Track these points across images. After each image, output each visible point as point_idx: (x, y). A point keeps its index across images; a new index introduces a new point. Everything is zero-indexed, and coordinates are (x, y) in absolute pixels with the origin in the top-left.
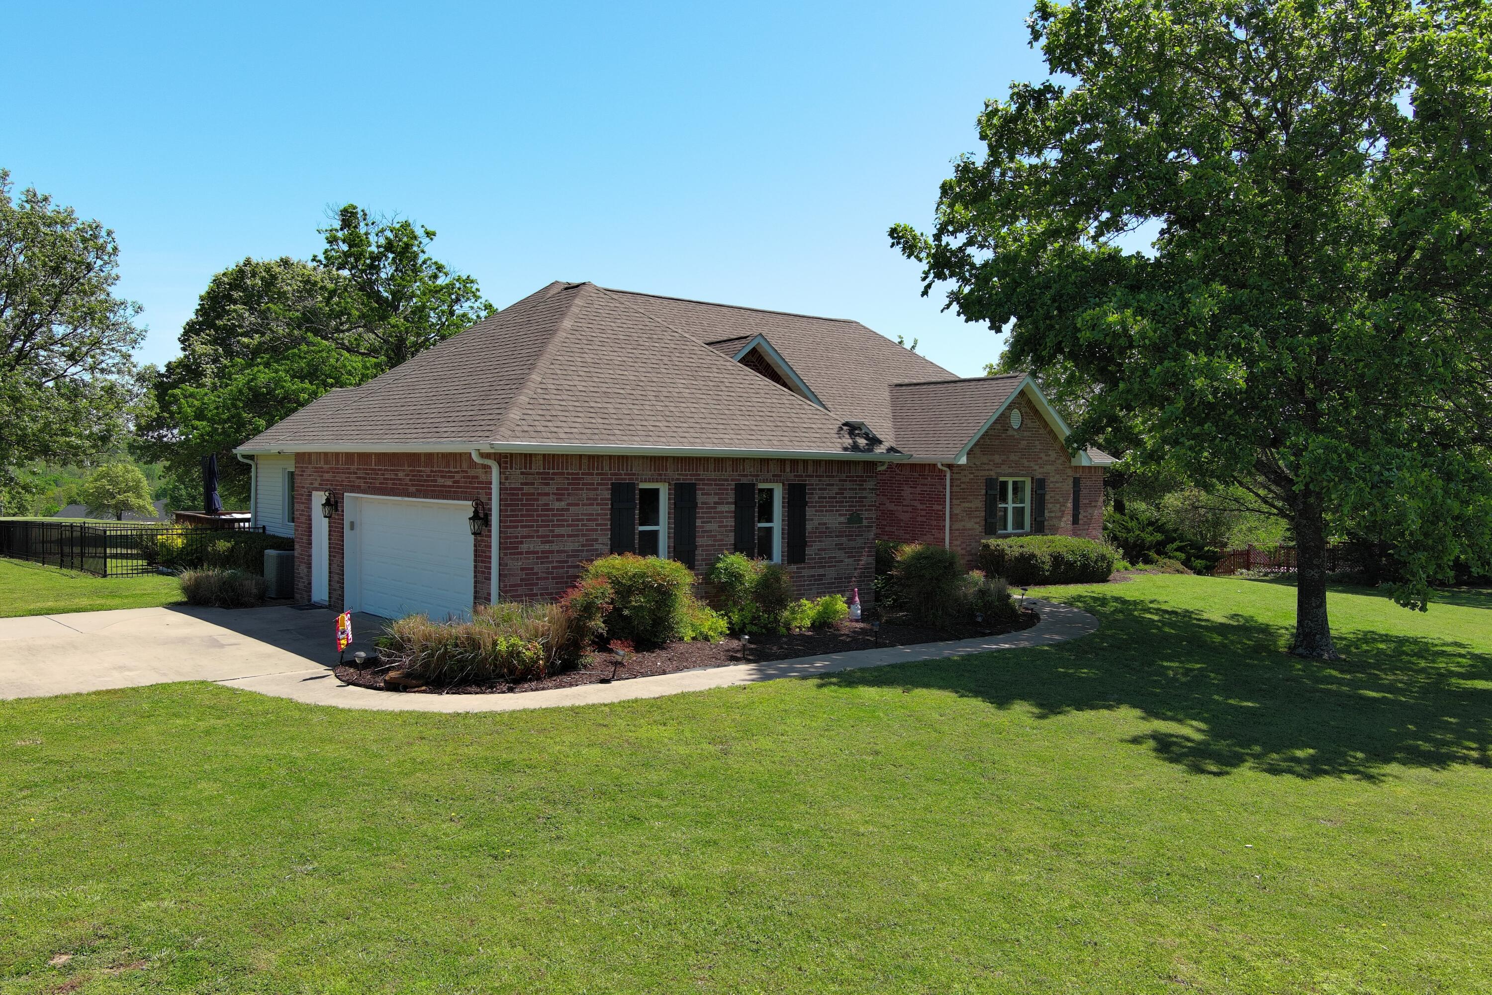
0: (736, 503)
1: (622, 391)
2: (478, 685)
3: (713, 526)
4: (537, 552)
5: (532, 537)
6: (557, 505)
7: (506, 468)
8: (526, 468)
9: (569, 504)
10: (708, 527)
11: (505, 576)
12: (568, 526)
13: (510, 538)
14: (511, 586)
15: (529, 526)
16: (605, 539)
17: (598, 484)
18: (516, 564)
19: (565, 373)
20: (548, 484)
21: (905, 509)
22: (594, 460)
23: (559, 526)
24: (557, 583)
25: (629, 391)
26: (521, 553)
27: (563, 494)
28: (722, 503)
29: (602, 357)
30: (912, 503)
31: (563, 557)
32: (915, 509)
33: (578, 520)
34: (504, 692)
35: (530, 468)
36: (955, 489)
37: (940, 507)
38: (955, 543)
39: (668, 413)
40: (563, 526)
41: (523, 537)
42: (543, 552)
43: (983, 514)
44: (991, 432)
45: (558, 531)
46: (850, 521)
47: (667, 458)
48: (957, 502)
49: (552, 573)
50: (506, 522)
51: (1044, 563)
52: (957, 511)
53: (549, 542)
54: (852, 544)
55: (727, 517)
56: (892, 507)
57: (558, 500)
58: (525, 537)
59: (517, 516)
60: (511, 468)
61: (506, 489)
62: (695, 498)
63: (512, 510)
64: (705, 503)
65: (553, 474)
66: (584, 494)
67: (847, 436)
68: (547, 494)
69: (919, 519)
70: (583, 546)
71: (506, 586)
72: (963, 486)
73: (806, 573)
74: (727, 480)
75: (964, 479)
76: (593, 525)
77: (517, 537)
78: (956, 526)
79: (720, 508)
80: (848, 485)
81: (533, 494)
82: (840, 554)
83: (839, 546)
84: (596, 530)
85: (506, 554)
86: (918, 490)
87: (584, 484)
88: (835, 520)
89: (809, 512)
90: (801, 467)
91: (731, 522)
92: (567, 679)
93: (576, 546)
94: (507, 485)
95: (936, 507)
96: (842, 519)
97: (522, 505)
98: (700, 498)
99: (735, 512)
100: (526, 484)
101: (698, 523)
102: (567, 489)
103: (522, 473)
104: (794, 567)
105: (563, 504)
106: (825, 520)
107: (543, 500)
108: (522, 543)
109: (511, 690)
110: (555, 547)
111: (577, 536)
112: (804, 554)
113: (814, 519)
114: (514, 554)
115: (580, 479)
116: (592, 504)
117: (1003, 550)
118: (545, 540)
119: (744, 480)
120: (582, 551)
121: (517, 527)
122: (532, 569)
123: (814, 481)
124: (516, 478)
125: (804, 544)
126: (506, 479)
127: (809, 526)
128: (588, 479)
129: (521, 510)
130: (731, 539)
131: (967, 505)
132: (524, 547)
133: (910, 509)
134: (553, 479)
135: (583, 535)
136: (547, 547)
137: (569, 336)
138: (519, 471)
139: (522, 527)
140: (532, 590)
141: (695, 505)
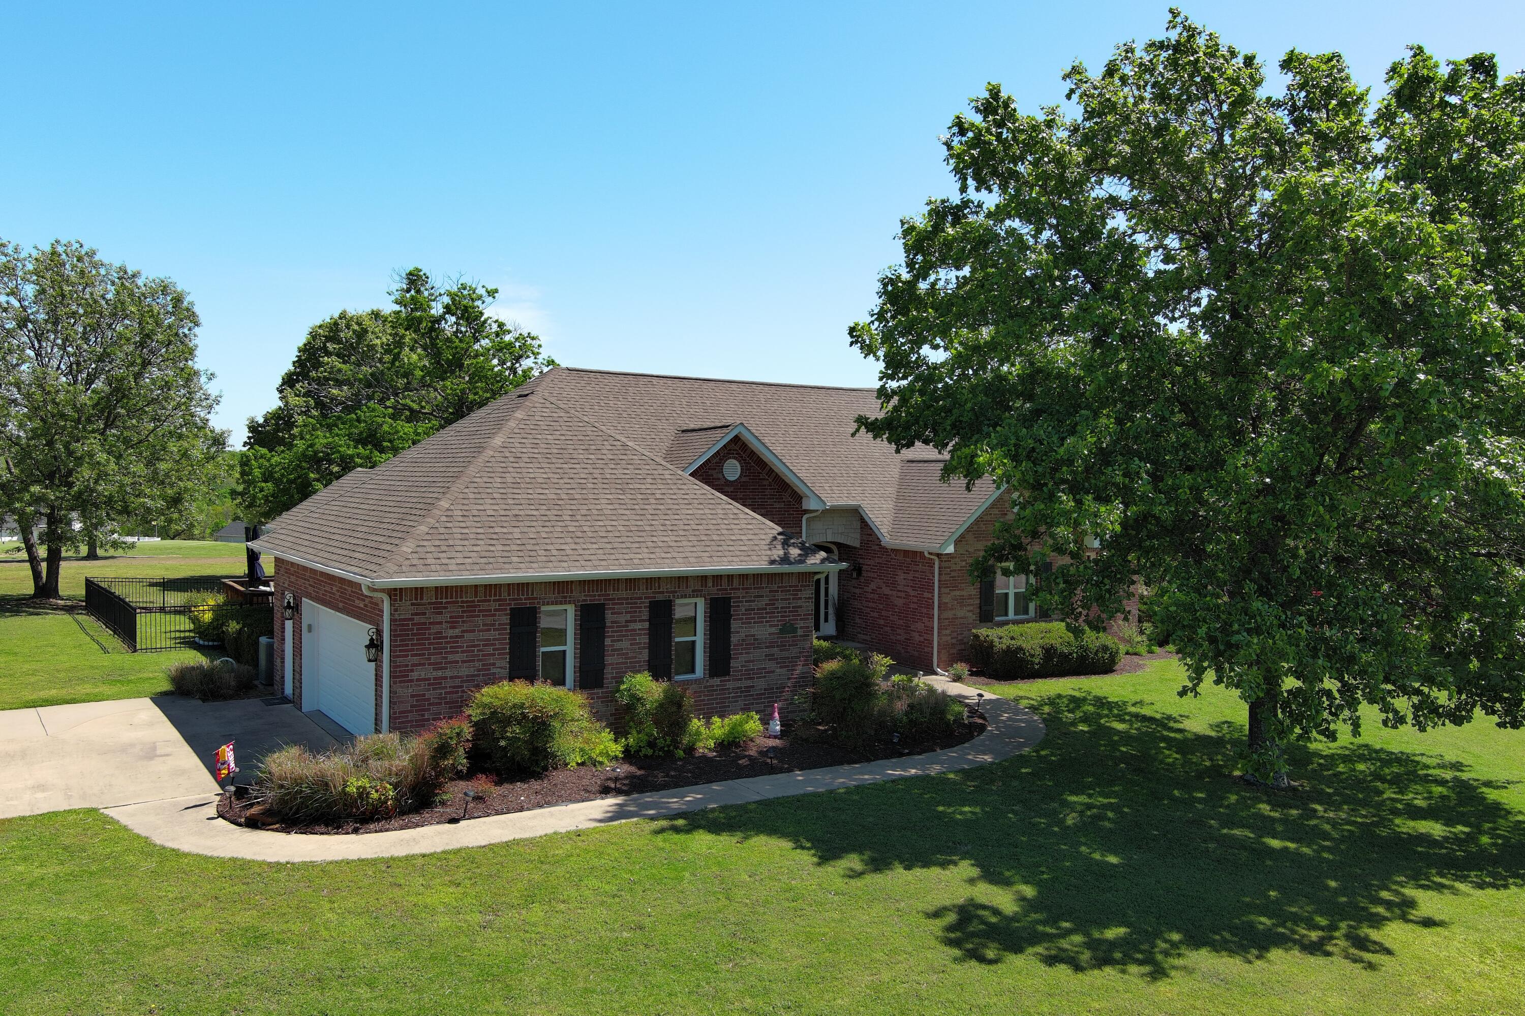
0: (649, 620)
1: (535, 513)
2: (327, 826)
3: (625, 644)
4: (429, 679)
5: (424, 664)
6: (451, 633)
7: (396, 600)
8: (416, 599)
9: (463, 631)
10: (618, 645)
11: (395, 703)
12: (463, 652)
13: (399, 666)
14: (400, 713)
15: (419, 655)
16: (503, 664)
17: (496, 610)
18: (406, 692)
19: (478, 496)
20: (441, 613)
21: (899, 594)
22: (491, 589)
23: (452, 653)
24: (450, 708)
25: (543, 512)
26: (412, 681)
27: (457, 622)
28: (635, 621)
29: (525, 475)
30: (906, 589)
31: (457, 682)
32: (908, 595)
33: (474, 646)
34: (348, 833)
35: (422, 599)
36: (944, 577)
37: (930, 595)
38: (944, 632)
39: (580, 534)
40: (457, 652)
41: (413, 665)
42: (435, 679)
43: (978, 601)
44: (986, 518)
45: (451, 657)
46: (782, 631)
47: (572, 582)
48: (947, 590)
49: (445, 698)
50: (395, 651)
51: (1033, 656)
52: (946, 599)
53: (441, 668)
54: (785, 654)
55: (640, 635)
56: (886, 591)
57: (451, 628)
58: (416, 665)
59: (407, 645)
60: (401, 600)
61: (396, 620)
62: (604, 619)
63: (401, 640)
64: (615, 622)
65: (447, 603)
66: (480, 621)
67: (780, 547)
68: (441, 623)
69: (912, 606)
70: (479, 670)
71: (395, 713)
72: (953, 574)
73: (730, 685)
74: (640, 598)
75: (954, 567)
76: (490, 650)
77: (407, 666)
78: (945, 615)
79: (632, 626)
80: (780, 595)
81: (425, 624)
82: (770, 665)
83: (771, 658)
84: (494, 655)
85: (395, 683)
86: (910, 577)
87: (480, 611)
88: (764, 631)
89: (734, 625)
90: (725, 581)
91: (645, 639)
92: (416, 818)
93: (472, 671)
94: (397, 617)
95: (926, 595)
96: (773, 630)
97: (413, 634)
98: (609, 617)
99: (649, 629)
100: (417, 614)
101: (608, 642)
102: (462, 617)
103: (412, 604)
104: (717, 681)
105: (457, 632)
106: (753, 631)
107: (435, 629)
108: (412, 671)
109: (356, 831)
110: (448, 673)
111: (473, 661)
112: (729, 667)
113: (739, 631)
114: (404, 682)
115: (475, 606)
116: (489, 630)
117: (992, 642)
118: (438, 666)
119: (660, 597)
120: (478, 675)
121: (407, 656)
122: (424, 695)
123: (740, 593)
124: (407, 608)
125: (728, 658)
126: (396, 610)
127: (734, 639)
128: (485, 606)
129: (412, 639)
130: (645, 655)
131: (958, 593)
132: (415, 675)
133: (903, 595)
134: (446, 608)
135: (479, 660)
136: (440, 673)
137: (497, 454)
138: (409, 603)
139: (412, 655)
140: (423, 715)
141: (603, 626)
